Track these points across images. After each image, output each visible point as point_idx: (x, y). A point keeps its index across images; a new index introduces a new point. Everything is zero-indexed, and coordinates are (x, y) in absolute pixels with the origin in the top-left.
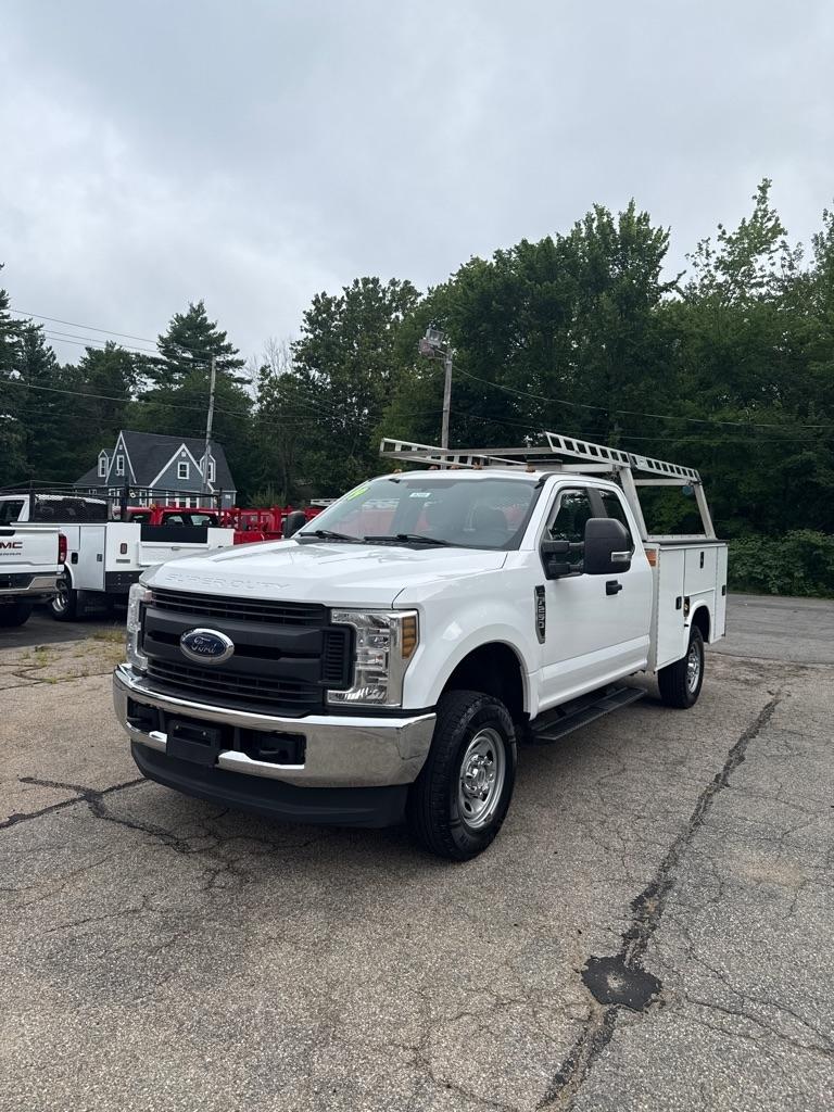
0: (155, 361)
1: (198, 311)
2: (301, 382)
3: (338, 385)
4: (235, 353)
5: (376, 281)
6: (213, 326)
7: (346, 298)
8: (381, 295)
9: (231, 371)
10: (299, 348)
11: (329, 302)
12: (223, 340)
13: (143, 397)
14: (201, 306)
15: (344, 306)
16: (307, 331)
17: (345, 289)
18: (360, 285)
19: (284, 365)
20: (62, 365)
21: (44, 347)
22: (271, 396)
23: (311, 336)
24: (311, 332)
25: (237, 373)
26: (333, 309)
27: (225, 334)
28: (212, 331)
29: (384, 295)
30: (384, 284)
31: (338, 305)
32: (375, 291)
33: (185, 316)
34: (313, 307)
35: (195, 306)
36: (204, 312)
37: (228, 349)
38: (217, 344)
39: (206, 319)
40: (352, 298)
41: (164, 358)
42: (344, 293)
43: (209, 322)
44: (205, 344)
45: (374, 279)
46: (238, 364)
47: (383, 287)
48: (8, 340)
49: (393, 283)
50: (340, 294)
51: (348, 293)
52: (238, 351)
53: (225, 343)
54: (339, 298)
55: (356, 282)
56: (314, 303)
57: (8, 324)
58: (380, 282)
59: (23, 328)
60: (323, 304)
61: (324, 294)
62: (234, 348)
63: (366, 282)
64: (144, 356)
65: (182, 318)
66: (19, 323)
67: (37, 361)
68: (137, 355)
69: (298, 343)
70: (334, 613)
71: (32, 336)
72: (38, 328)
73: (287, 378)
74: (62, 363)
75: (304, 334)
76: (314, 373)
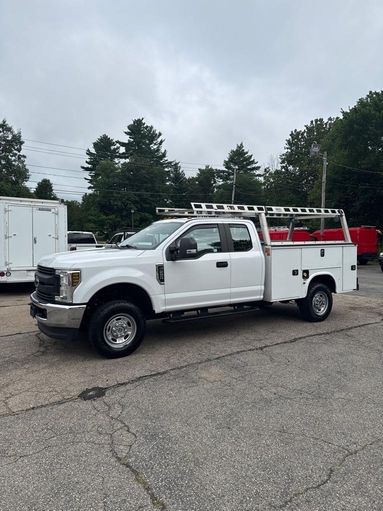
0: (223, 172)
1: (240, 147)
2: (285, 173)
3: (302, 172)
4: (256, 163)
5: (321, 120)
6: (247, 153)
7: (306, 130)
8: (324, 126)
9: (254, 172)
10: (284, 157)
11: (298, 133)
12: (251, 159)
13: (219, 187)
14: (241, 144)
15: (305, 134)
16: (287, 148)
17: (305, 126)
18: (314, 123)
19: (277, 166)
20: (187, 178)
21: (180, 171)
22: (269, 181)
23: (289, 151)
24: (290, 149)
25: (257, 172)
26: (300, 137)
27: (252, 155)
28: (246, 155)
29: (326, 126)
30: (325, 121)
31: (303, 134)
32: (322, 124)
33: (235, 150)
34: (290, 137)
35: (239, 145)
36: (243, 147)
37: (253, 162)
38: (249, 161)
39: (243, 150)
40: (310, 130)
41: (226, 170)
42: (305, 128)
43: (245, 151)
44: (243, 161)
45: (320, 119)
46: (258, 168)
47: (325, 122)
48: (166, 169)
49: (330, 119)
50: (303, 129)
51: (307, 128)
52: (257, 162)
53: (252, 159)
54: (303, 131)
55: (312, 122)
56: (291, 135)
57: (168, 163)
58: (324, 120)
59: (173, 164)
60: (295, 135)
61: (296, 130)
62: (256, 161)
63: (316, 121)
64: (219, 170)
65: (233, 151)
66: (171, 163)
67: (178, 177)
68: (216, 170)
69: (283, 155)
70: (57, 271)
71: (176, 166)
72: (178, 164)
73: (277, 172)
74: (187, 176)
75: (286, 150)
76: (291, 168)
